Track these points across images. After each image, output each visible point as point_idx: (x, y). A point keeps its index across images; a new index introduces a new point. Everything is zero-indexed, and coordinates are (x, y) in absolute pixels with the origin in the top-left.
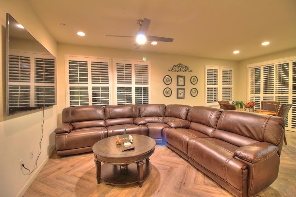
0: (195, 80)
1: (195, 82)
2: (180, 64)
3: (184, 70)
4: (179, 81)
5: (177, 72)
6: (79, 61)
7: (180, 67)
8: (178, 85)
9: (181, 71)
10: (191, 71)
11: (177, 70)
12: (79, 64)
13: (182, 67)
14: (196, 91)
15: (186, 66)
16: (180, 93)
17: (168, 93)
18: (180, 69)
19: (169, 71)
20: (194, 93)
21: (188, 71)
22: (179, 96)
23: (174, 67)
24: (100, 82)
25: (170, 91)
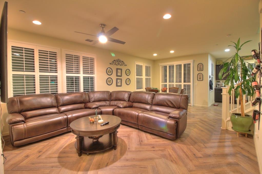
0: (129, 72)
3: (121, 64)
4: (118, 72)
6: (25, 48)
8: (117, 76)
12: (25, 51)
13: (120, 61)
19: (111, 64)
20: (128, 82)
23: (114, 62)
24: (49, 71)
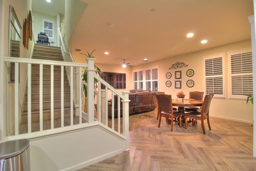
0: (192, 73)
1: (191, 74)
2: (178, 62)
3: (181, 66)
4: (177, 75)
5: (175, 69)
7: (178, 65)
8: (176, 78)
9: (178, 67)
10: (187, 66)
11: (175, 67)
12: (135, 73)
13: (179, 64)
14: (192, 82)
15: (183, 63)
16: (178, 85)
17: (169, 84)
18: (178, 66)
19: (170, 69)
20: (190, 84)
21: (184, 66)
22: (177, 86)
23: (173, 66)
25: (170, 83)
